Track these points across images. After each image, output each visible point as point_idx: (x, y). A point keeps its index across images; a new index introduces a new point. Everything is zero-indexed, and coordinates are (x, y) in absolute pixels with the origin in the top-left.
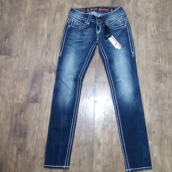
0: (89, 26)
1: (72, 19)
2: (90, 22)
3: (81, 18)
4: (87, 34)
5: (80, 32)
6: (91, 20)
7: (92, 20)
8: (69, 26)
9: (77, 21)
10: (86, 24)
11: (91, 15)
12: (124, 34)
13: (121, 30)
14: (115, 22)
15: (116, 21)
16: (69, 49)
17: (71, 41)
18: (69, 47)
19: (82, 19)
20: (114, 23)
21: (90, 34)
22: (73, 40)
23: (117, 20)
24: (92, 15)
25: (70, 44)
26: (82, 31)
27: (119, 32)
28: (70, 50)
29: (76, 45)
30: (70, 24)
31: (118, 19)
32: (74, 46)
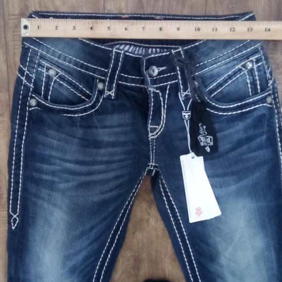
0: (115, 102)
1: (40, 65)
2: (118, 85)
3: (76, 64)
4: (106, 139)
5: (81, 127)
6: (120, 78)
7: (126, 80)
8: (33, 102)
9: (61, 73)
10: (101, 92)
11: (118, 54)
12: (262, 134)
13: (249, 121)
14: (225, 81)
15: (230, 77)
16: (43, 199)
17: (45, 167)
18: (44, 192)
19: (82, 66)
20: (220, 85)
21: (122, 139)
22: (54, 164)
23: (235, 73)
24: (126, 56)
25: (46, 181)
26: (87, 123)
27: (240, 126)
28: (49, 202)
29: (70, 184)
30: (37, 91)
31: (239, 66)
32: (62, 186)
